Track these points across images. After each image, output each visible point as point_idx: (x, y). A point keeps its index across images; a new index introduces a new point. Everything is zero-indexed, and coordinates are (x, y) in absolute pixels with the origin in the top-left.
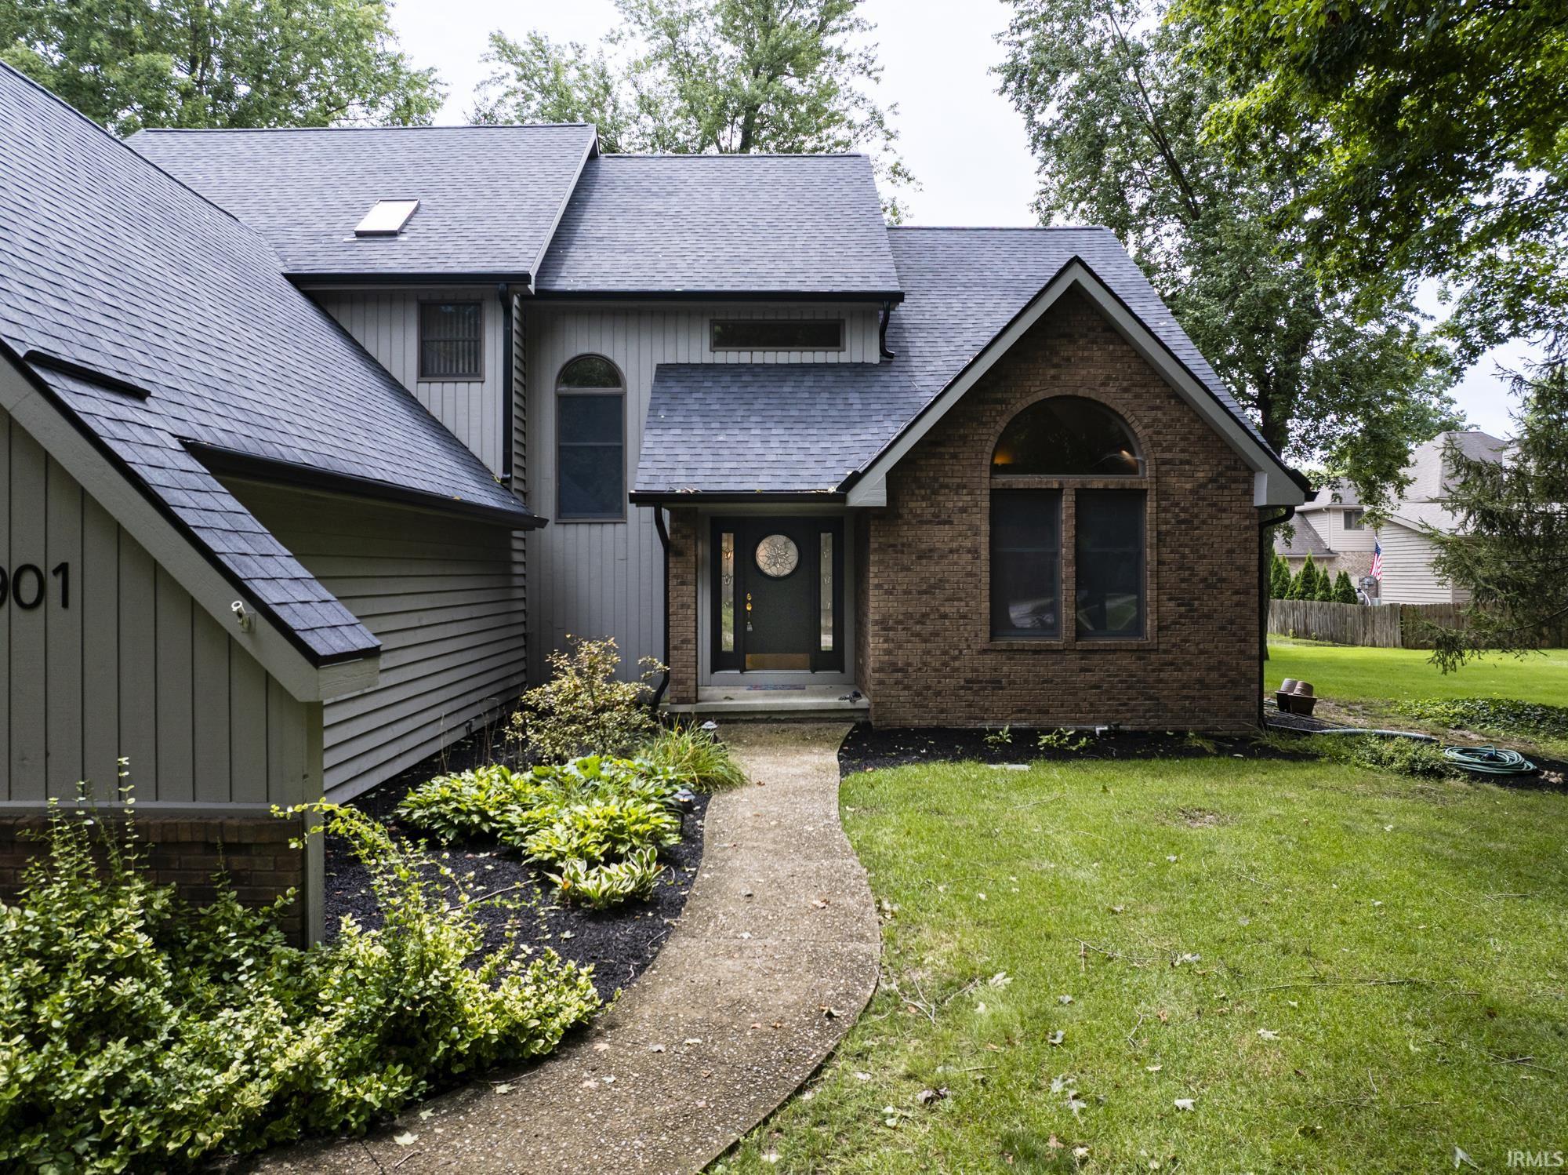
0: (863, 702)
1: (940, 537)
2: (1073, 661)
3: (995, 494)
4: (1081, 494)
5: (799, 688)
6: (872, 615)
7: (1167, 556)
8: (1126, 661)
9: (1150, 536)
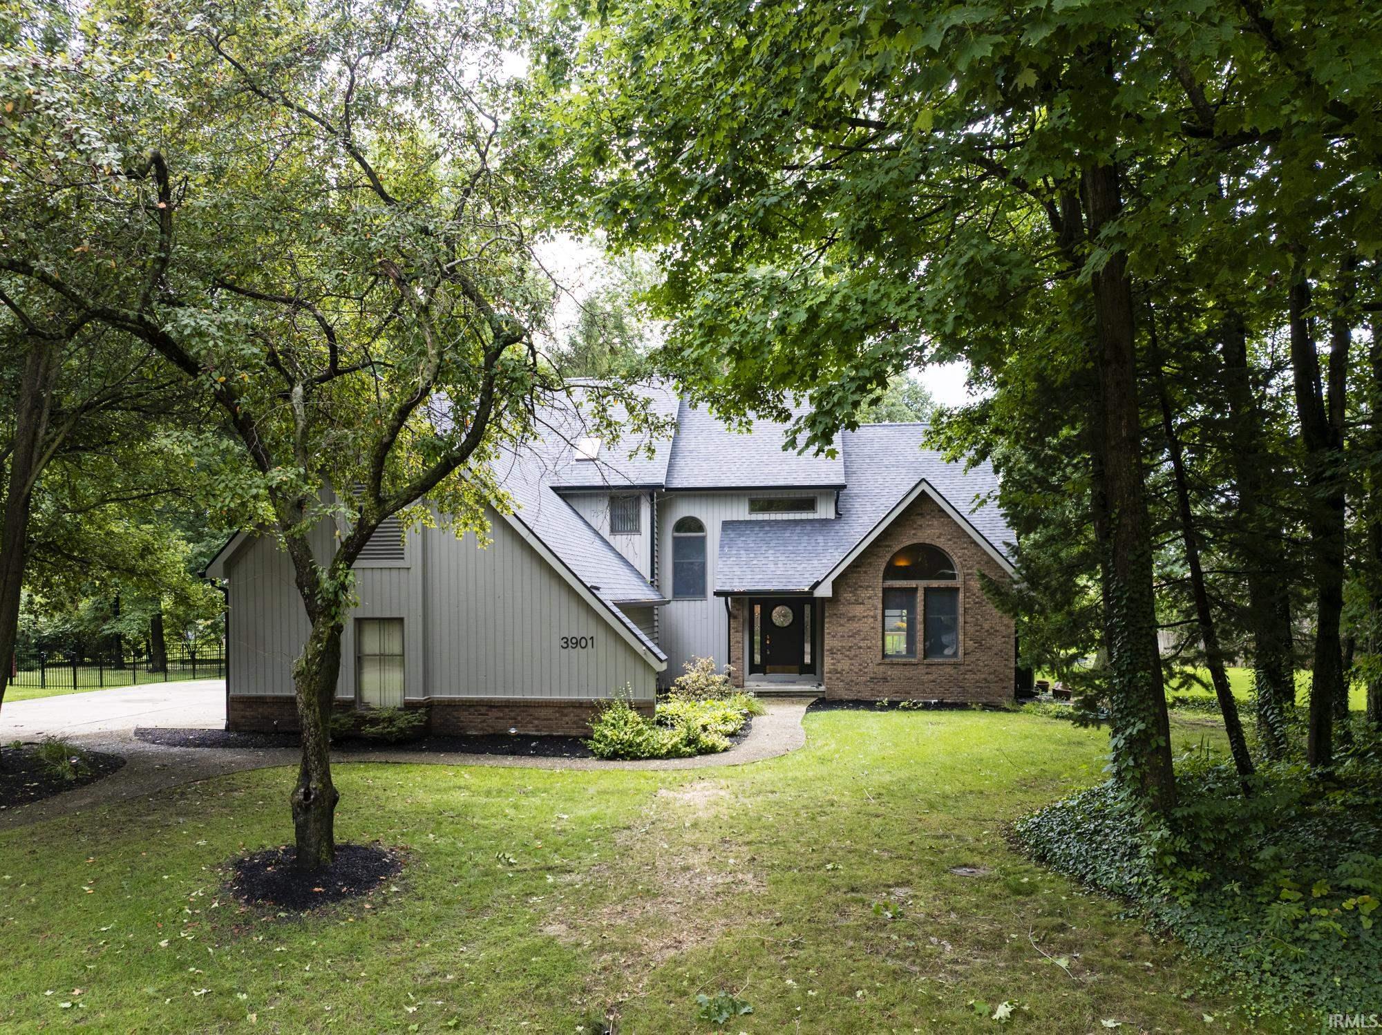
0: (822, 688)
1: (858, 610)
2: (922, 669)
3: (885, 591)
4: (927, 590)
5: (793, 682)
6: (826, 647)
7: (969, 619)
8: (949, 670)
9: (961, 611)
